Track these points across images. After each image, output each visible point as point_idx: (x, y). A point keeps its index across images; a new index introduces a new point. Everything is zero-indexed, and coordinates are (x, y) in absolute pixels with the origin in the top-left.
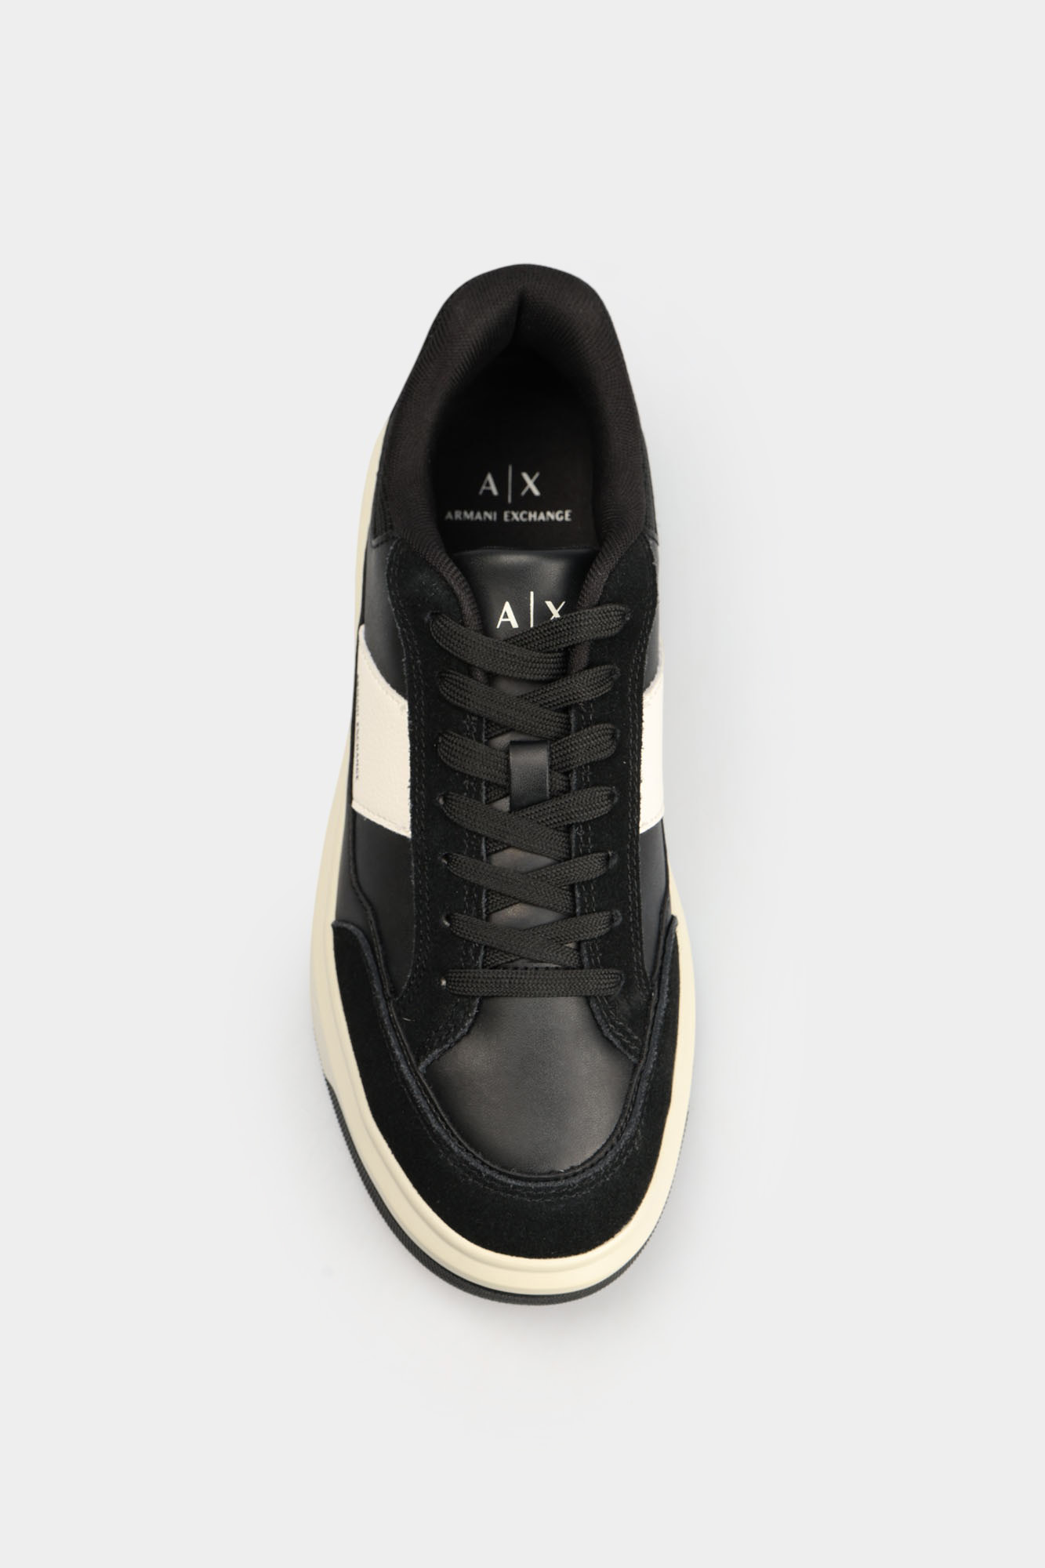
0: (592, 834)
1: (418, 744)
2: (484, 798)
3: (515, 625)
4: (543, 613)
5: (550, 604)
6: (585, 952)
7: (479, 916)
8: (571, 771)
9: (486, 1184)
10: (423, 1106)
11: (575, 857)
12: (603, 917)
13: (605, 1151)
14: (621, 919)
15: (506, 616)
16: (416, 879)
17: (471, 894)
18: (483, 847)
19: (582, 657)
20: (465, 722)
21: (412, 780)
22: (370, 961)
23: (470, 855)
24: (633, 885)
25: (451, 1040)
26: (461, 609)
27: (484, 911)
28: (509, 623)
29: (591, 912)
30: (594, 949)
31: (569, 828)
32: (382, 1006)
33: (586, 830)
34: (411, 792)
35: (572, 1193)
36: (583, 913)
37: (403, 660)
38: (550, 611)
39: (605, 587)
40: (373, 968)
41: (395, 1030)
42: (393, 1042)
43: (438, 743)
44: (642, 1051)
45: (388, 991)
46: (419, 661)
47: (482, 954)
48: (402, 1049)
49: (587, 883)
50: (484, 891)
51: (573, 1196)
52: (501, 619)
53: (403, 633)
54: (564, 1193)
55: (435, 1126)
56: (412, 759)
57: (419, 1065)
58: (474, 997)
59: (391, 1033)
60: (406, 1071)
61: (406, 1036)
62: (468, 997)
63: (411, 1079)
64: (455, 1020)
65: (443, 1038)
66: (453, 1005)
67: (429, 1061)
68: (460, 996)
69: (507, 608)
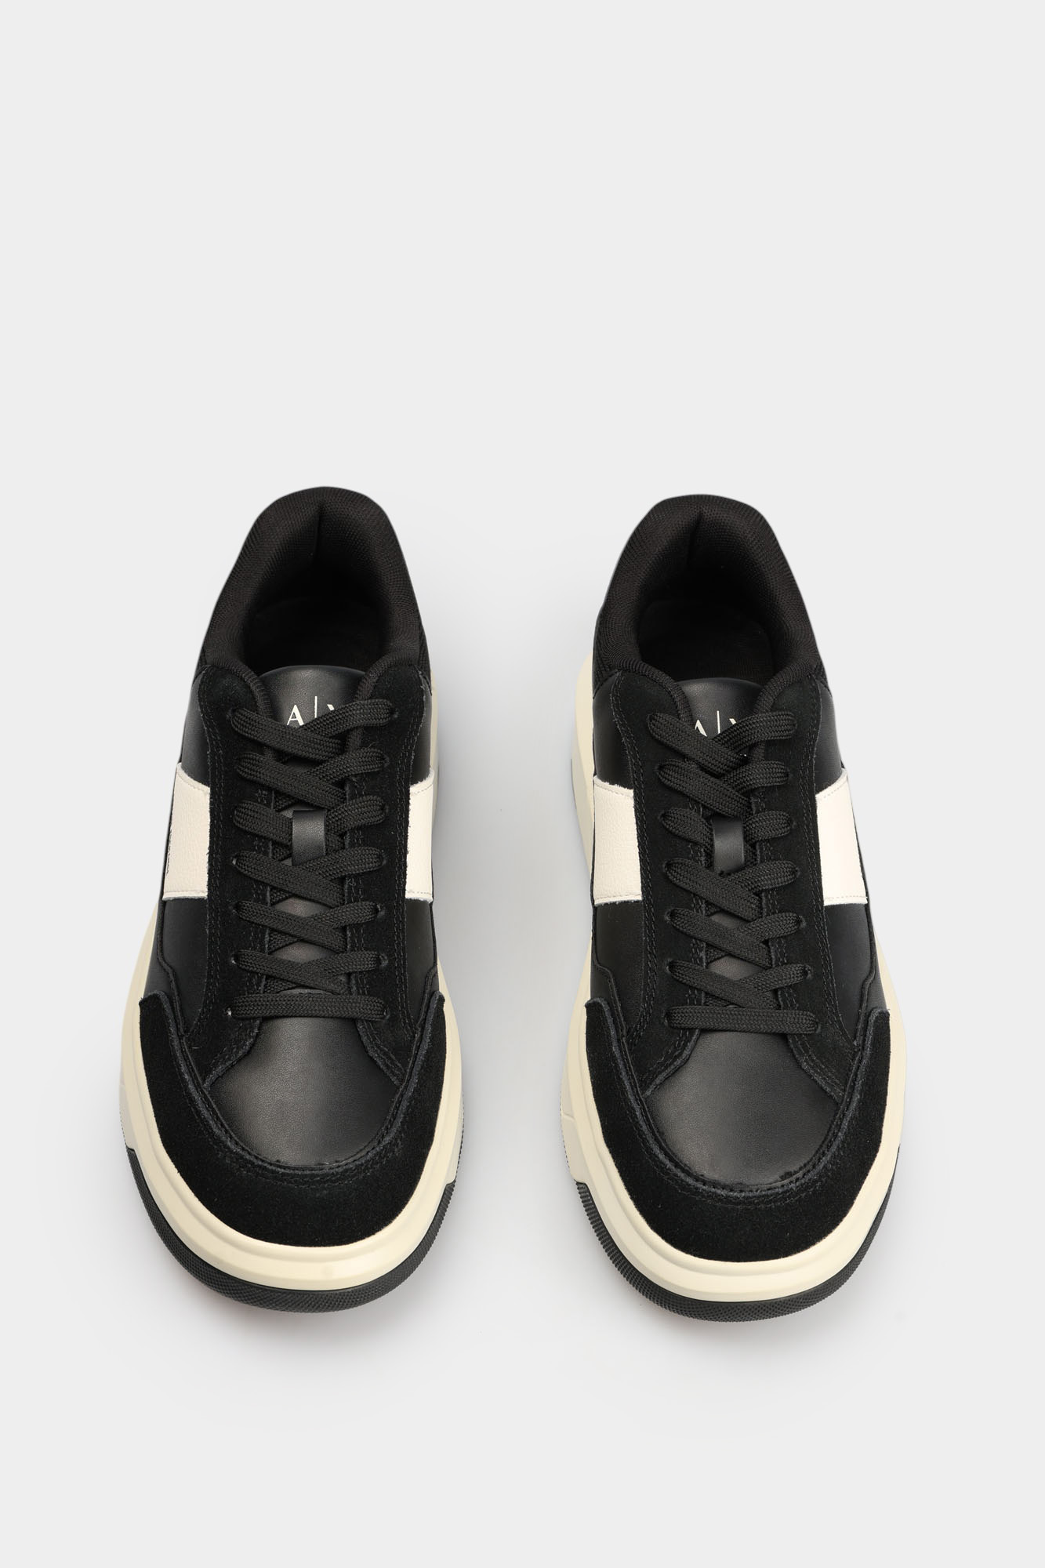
0: (362, 886)
1: (217, 818)
2: (271, 855)
3: (301, 723)
4: (324, 712)
5: (329, 703)
6: (354, 982)
7: (262, 950)
8: (346, 833)
10: (206, 1116)
11: (348, 903)
12: (372, 954)
13: (367, 1150)
14: (387, 962)
15: (294, 716)
16: (210, 929)
17: (256, 934)
18: (268, 894)
19: (355, 739)
20: (257, 795)
21: (211, 848)
22: (168, 1011)
23: (257, 900)
24: (398, 937)
25: (234, 1058)
26: (256, 702)
27: (267, 946)
28: (297, 721)
29: (359, 949)
30: (362, 983)
31: (342, 880)
32: (176, 1043)
33: (358, 883)
34: (209, 857)
35: (334, 1182)
36: (352, 950)
37: (208, 753)
39: (375, 687)
40: (171, 1016)
41: (186, 1059)
42: (183, 1069)
43: (233, 815)
44: (404, 1075)
45: (182, 1030)
46: (221, 751)
47: (264, 983)
48: (190, 1074)
49: (357, 926)
50: (268, 931)
51: (336, 1184)
52: (290, 719)
53: (209, 732)
54: (327, 1181)
55: (216, 1130)
56: (211, 831)
57: (204, 1080)
58: (255, 1019)
59: (181, 1061)
60: (192, 1090)
61: (195, 1062)
62: (250, 1019)
63: (196, 1095)
64: (237, 1041)
65: (227, 1057)
66: (236, 1029)
67: (214, 1078)
68: (243, 1019)
69: (295, 710)
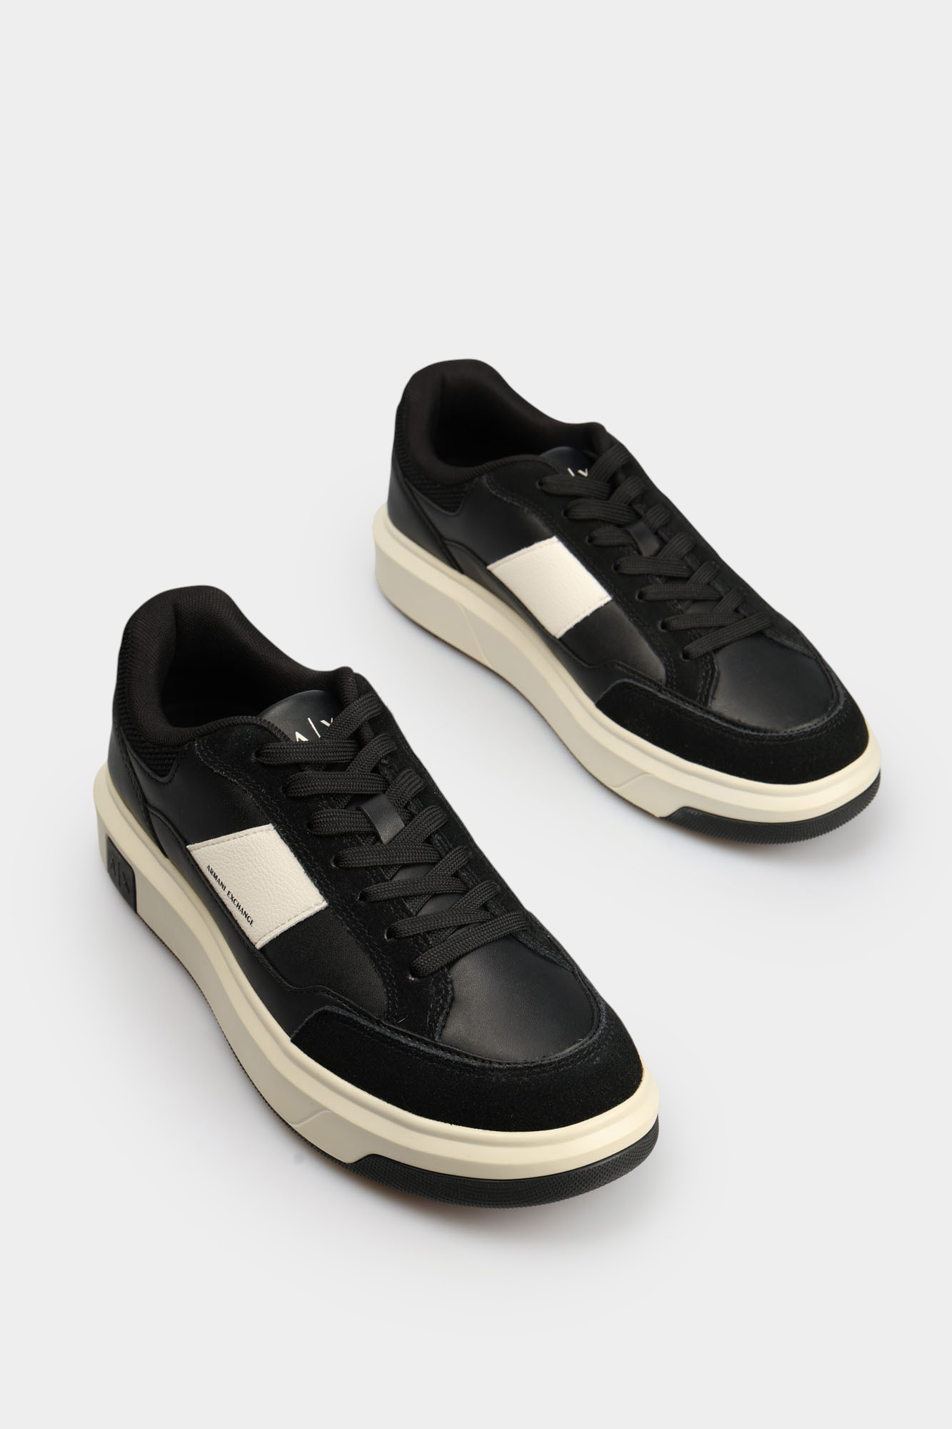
0: (446, 837)
1: (295, 841)
2: (364, 844)
3: (308, 741)
4: (321, 727)
5: (322, 721)
7: (411, 915)
8: (407, 804)
10: (456, 1060)
11: (445, 855)
15: (300, 740)
18: (383, 873)
19: (367, 732)
20: (319, 805)
22: (347, 1014)
25: (446, 1006)
31: (428, 840)
33: (442, 836)
35: (597, 1048)
38: (327, 726)
40: (353, 1015)
41: (399, 1033)
50: (403, 900)
51: (601, 1050)
53: (240, 781)
54: (593, 1050)
57: (433, 1039)
58: (442, 968)
59: (396, 1037)
60: (427, 1049)
61: (410, 1030)
62: (438, 971)
63: (434, 1051)
64: (439, 992)
65: (438, 1009)
66: (431, 985)
67: (440, 1030)
68: (432, 974)
69: (297, 733)
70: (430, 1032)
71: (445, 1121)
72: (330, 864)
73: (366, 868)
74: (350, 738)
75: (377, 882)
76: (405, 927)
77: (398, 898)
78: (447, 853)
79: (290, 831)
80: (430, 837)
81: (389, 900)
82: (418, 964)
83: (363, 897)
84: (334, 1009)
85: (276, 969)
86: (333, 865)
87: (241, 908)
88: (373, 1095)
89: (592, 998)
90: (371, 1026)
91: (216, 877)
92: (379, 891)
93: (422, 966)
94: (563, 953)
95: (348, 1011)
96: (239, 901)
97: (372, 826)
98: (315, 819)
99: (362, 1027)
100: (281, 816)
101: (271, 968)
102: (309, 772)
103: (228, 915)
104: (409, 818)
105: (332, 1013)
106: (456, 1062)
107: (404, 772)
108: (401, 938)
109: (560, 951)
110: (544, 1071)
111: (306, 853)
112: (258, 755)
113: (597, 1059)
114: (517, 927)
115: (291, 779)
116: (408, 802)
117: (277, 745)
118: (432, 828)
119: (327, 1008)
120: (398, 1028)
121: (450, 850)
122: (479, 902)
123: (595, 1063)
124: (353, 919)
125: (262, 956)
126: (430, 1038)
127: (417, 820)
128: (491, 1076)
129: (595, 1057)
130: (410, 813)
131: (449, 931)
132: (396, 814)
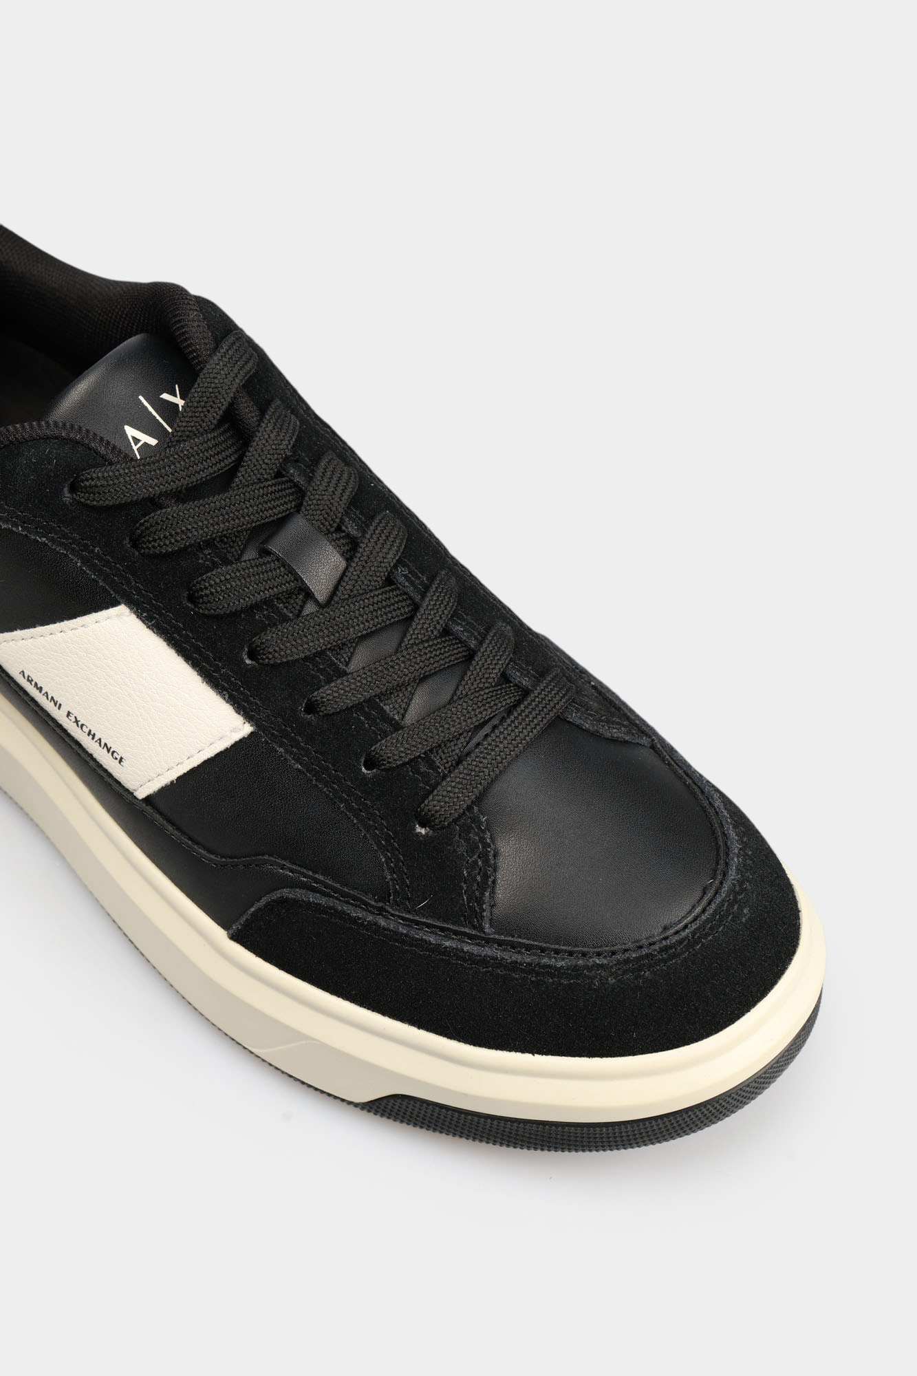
2: (290, 615)
3: (153, 442)
4: (169, 411)
5: (165, 396)
6: (515, 676)
8: (341, 522)
9: (665, 961)
11: (422, 599)
15: (136, 441)
16: (298, 761)
17: (368, 716)
18: (335, 661)
19: (247, 410)
21: (201, 670)
23: (330, 678)
28: (145, 443)
30: (521, 668)
31: (389, 581)
34: (209, 683)
36: (478, 645)
37: (79, 564)
38: (174, 403)
41: (422, 926)
42: (432, 940)
45: (374, 902)
46: (96, 551)
48: (449, 935)
49: (455, 614)
51: (745, 892)
52: (135, 448)
53: (53, 540)
54: (735, 896)
57: (481, 929)
58: (469, 808)
59: (420, 935)
60: (475, 950)
61: (438, 919)
62: (464, 813)
63: (487, 951)
64: (472, 849)
65: (479, 878)
66: (457, 838)
67: (489, 914)
68: (455, 821)
69: (130, 431)
70: (473, 916)
71: (523, 1050)
72: (243, 661)
73: (306, 659)
74: (220, 423)
75: (329, 681)
76: (393, 750)
77: (369, 701)
78: (423, 596)
79: (160, 614)
80: (391, 573)
81: (358, 707)
82: (429, 811)
83: (310, 708)
84: (299, 894)
85: (178, 829)
86: (248, 662)
87: (96, 738)
88: (390, 1017)
89: (697, 790)
90: (370, 918)
91: (40, 689)
92: (335, 695)
93: (436, 812)
94: (626, 711)
95: (324, 894)
96: (90, 727)
97: (297, 578)
98: (201, 589)
99: (354, 921)
100: (139, 591)
101: (170, 828)
102: (172, 510)
103: (76, 747)
104: (351, 549)
105: (295, 901)
106: (529, 964)
107: (323, 463)
108: (391, 769)
109: (619, 709)
110: (674, 956)
111: (198, 650)
112: (73, 489)
113: (745, 911)
114: (564, 700)
115: (142, 524)
116: (341, 519)
117: (108, 472)
118: (391, 557)
119: (285, 893)
120: (417, 918)
121: (427, 588)
122: (495, 674)
123: (744, 920)
124: (303, 749)
125: (149, 809)
126: (474, 927)
127: (364, 549)
128: (589, 977)
129: (741, 908)
130: (348, 536)
131: (462, 740)
132: (330, 548)
